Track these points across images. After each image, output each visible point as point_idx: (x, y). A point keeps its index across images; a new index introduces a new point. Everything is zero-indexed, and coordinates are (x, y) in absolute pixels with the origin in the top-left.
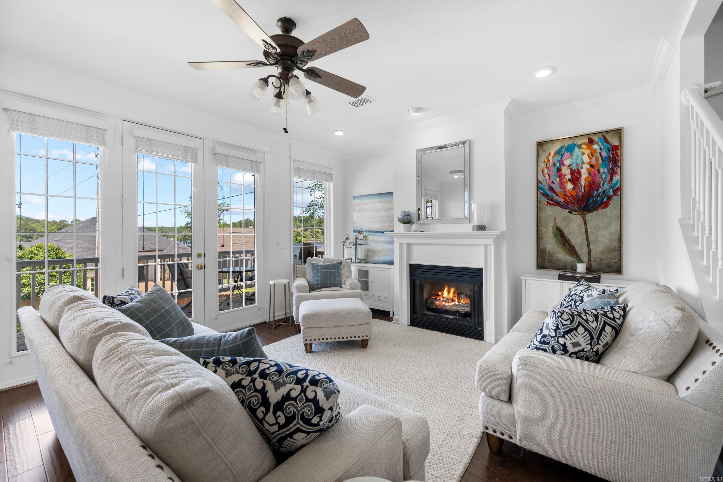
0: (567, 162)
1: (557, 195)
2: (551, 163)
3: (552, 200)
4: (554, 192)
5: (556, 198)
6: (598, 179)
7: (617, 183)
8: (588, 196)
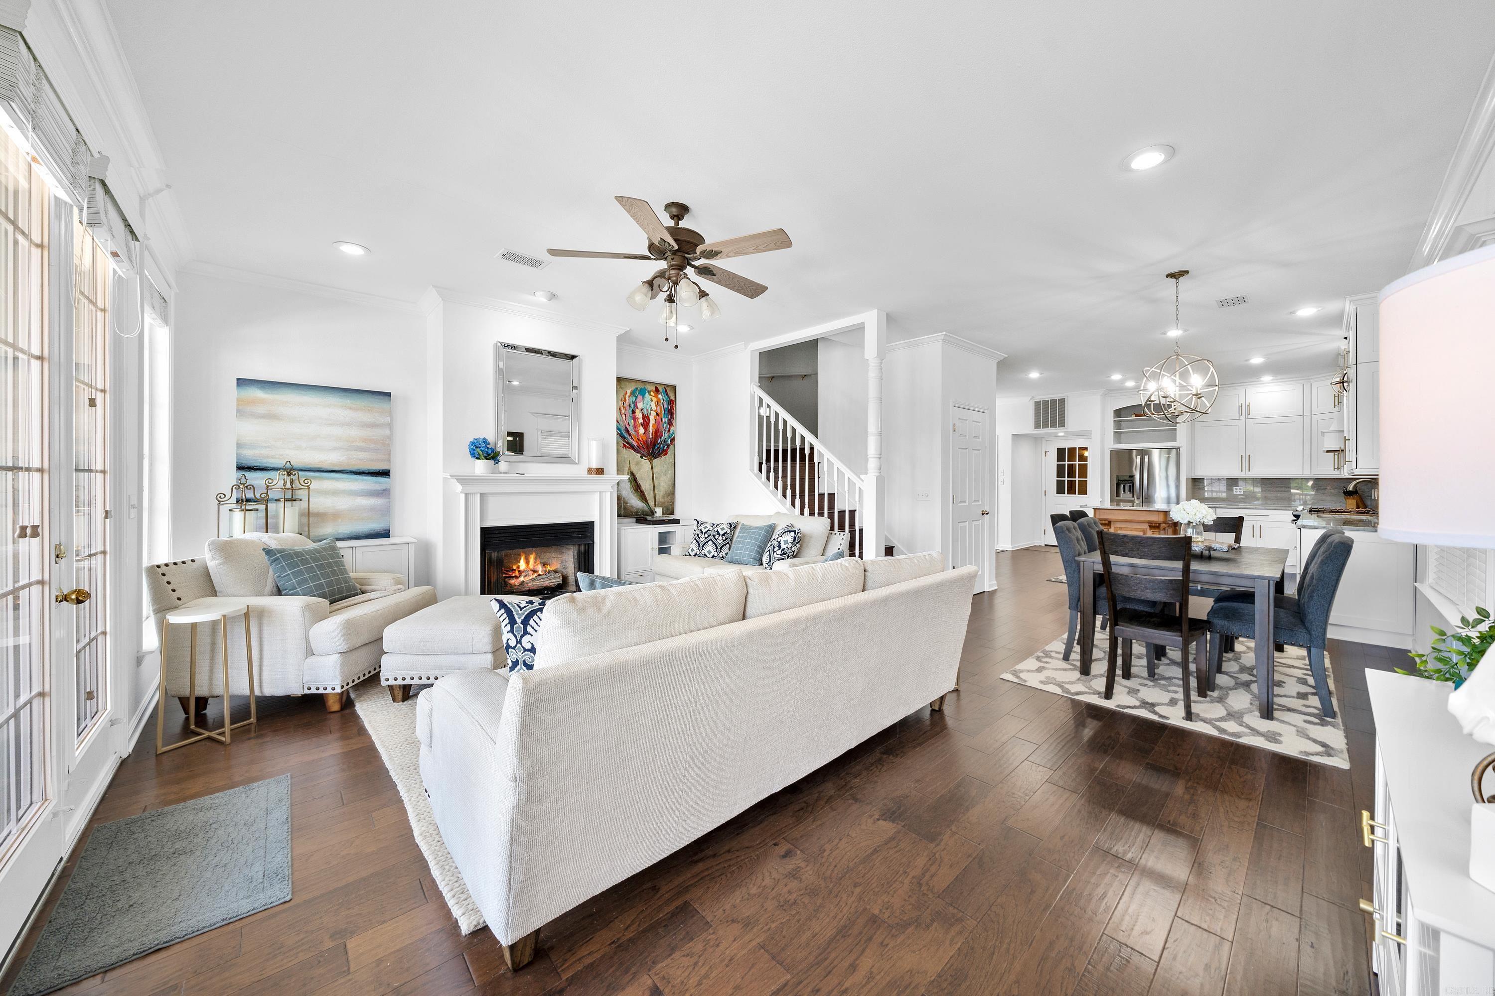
0: (640, 405)
1: (632, 438)
2: (627, 403)
3: (628, 443)
4: (630, 435)
5: (631, 441)
6: (661, 428)
7: (673, 433)
8: (654, 443)
